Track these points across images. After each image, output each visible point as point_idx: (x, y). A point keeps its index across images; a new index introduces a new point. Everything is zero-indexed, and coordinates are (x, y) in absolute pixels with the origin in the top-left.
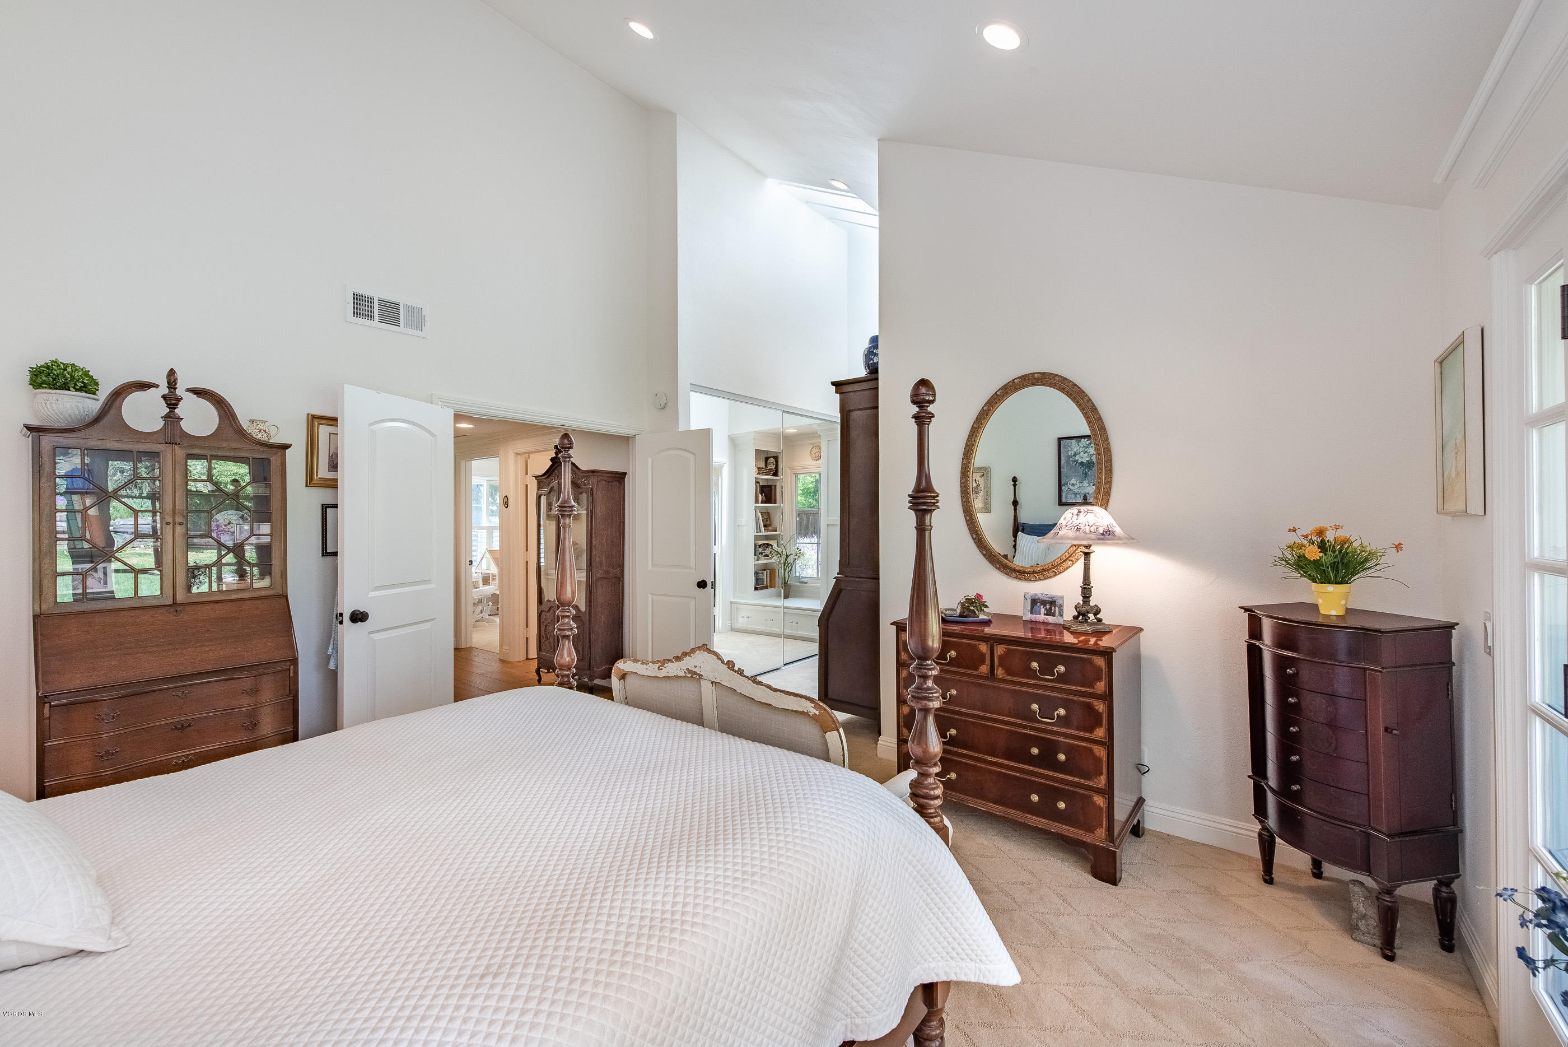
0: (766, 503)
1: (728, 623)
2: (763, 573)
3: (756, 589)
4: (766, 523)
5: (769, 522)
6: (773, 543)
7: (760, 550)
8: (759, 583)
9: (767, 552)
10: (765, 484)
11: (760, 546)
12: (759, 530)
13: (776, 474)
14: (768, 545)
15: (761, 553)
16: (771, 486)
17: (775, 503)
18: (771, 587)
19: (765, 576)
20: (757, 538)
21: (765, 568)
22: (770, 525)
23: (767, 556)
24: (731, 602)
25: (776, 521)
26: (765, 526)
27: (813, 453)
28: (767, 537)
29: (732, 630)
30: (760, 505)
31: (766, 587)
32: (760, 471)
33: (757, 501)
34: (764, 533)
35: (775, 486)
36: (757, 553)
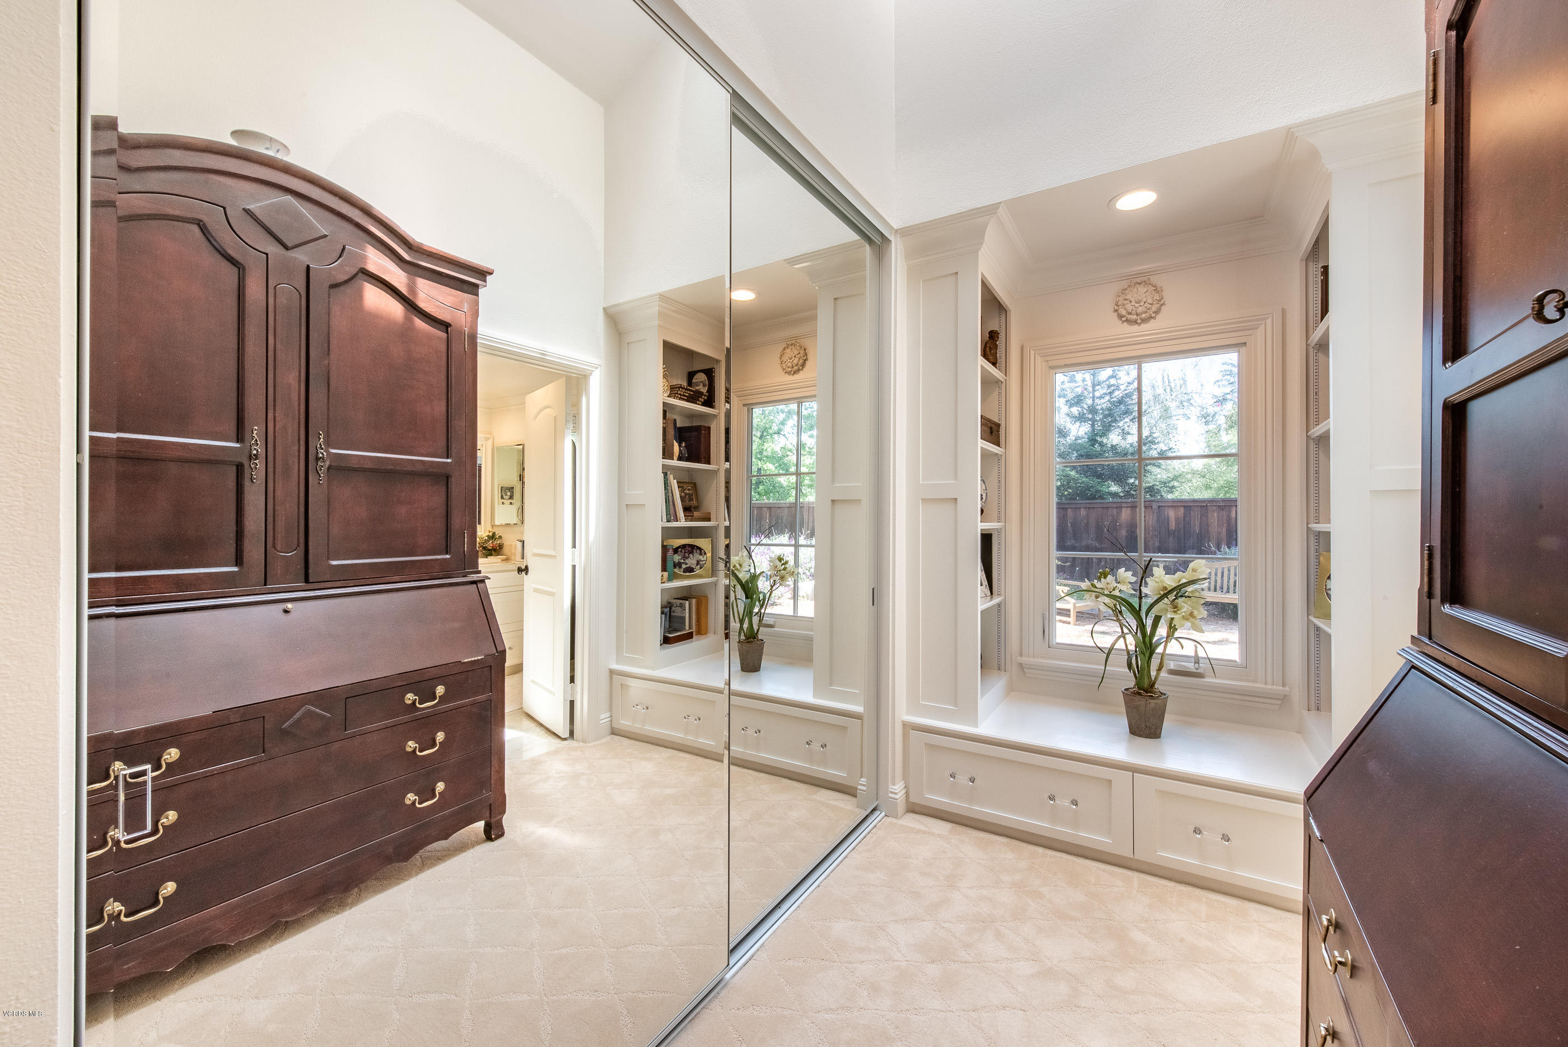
0: (688, 460)
1: (604, 717)
2: (682, 606)
3: (666, 641)
4: (688, 503)
5: (694, 503)
6: (703, 543)
7: (677, 558)
8: (676, 625)
9: (691, 562)
10: (686, 424)
11: (676, 551)
12: (671, 515)
13: (709, 402)
14: (692, 549)
15: (677, 565)
16: (698, 429)
17: (709, 463)
18: (699, 632)
19: (687, 611)
20: (668, 533)
21: (687, 595)
22: (697, 508)
23: (690, 570)
24: (612, 672)
25: (713, 498)
26: (686, 509)
27: (785, 358)
28: (691, 532)
29: (614, 732)
30: (675, 463)
31: (689, 636)
32: (674, 391)
33: (667, 453)
34: (683, 523)
35: (709, 428)
36: (670, 565)
